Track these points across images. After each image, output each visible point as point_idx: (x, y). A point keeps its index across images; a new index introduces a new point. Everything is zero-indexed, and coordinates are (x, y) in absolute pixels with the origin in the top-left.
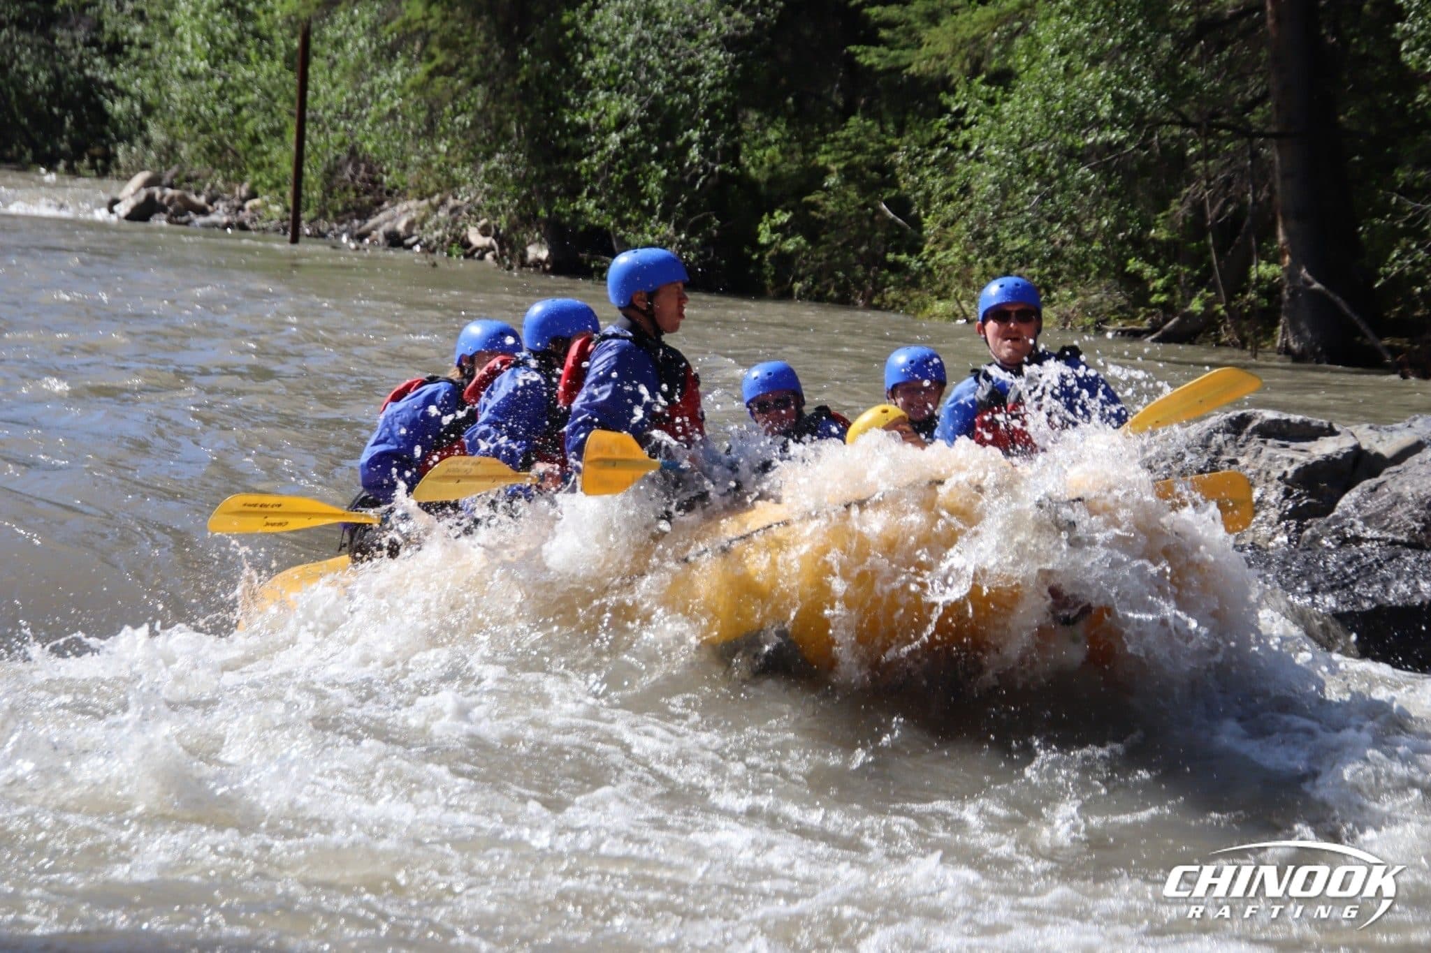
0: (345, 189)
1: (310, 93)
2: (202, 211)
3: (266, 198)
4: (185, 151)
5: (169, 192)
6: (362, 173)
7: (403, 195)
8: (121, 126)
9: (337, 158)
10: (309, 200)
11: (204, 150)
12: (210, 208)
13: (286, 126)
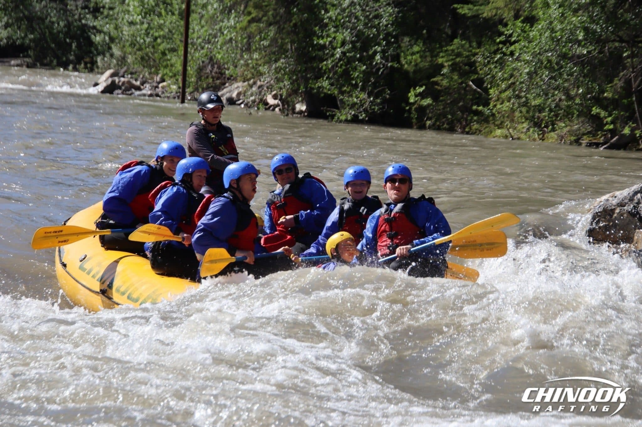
0: (207, 77)
1: (190, 31)
2: (138, 88)
3: (169, 82)
4: (130, 59)
5: (122, 79)
6: (215, 69)
7: (235, 80)
8: (99, 48)
9: (203, 62)
10: (190, 83)
11: (139, 59)
12: (142, 87)
13: (179, 47)
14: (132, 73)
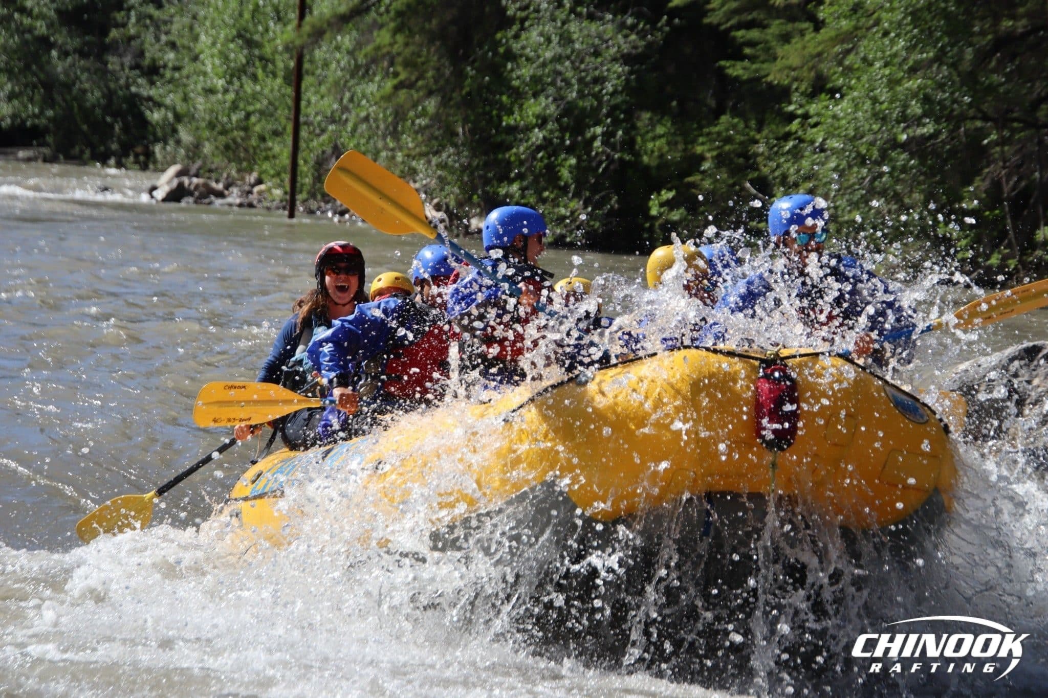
1: (303, 104)
2: (220, 195)
3: (270, 184)
4: (207, 148)
5: (195, 180)
8: (158, 130)
9: (324, 152)
10: (302, 185)
11: (222, 147)
12: (226, 192)
13: (284, 129)
14: (210, 171)
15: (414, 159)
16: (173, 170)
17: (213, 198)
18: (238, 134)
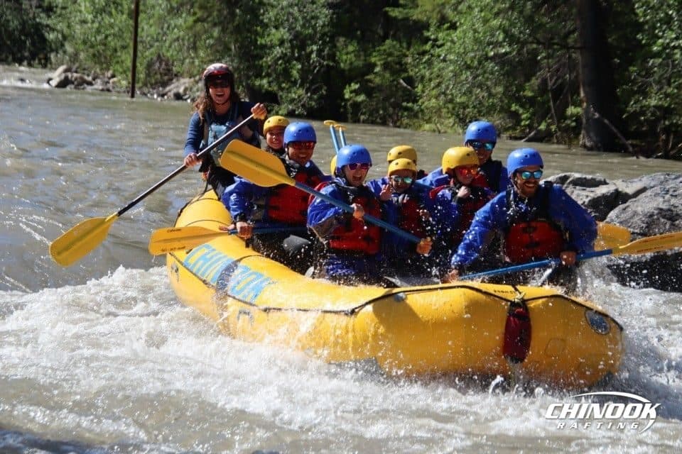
0: (156, 73)
1: (139, 30)
2: (90, 84)
3: (120, 77)
4: (82, 56)
5: (75, 75)
6: (163, 66)
7: (182, 76)
8: (53, 45)
9: (152, 59)
10: (139, 78)
11: (91, 56)
12: (93, 82)
13: (129, 44)
14: (84, 69)
15: (205, 63)
16: (61, 69)
17: (85, 85)
18: (101, 48)
